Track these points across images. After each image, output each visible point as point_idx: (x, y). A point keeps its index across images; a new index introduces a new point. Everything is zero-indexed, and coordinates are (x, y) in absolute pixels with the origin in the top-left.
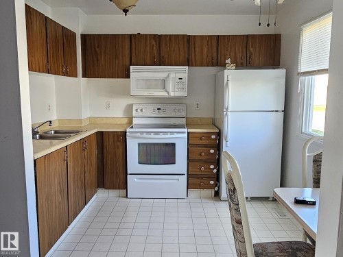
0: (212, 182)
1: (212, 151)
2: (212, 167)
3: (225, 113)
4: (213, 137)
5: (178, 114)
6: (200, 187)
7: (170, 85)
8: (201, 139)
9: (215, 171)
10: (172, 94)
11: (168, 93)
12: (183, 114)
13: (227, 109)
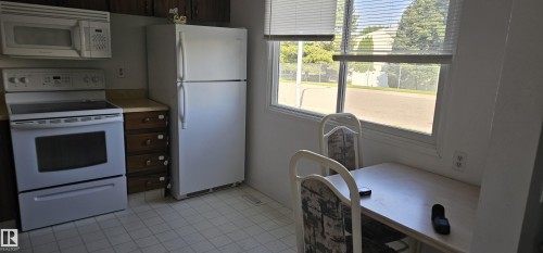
0: (162, 179)
1: (160, 137)
2: (161, 158)
3: (179, 84)
4: (161, 117)
5: (92, 86)
6: (146, 188)
7: (83, 41)
8: (144, 121)
9: (166, 163)
10: (86, 54)
11: (79, 52)
12: (100, 85)
13: (182, 79)
